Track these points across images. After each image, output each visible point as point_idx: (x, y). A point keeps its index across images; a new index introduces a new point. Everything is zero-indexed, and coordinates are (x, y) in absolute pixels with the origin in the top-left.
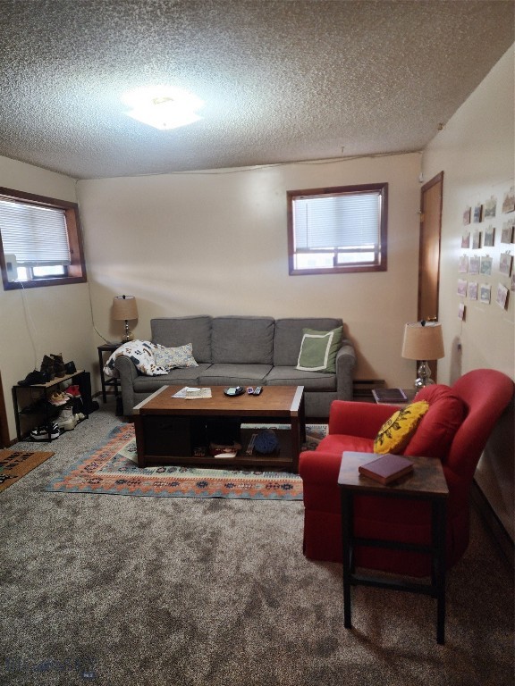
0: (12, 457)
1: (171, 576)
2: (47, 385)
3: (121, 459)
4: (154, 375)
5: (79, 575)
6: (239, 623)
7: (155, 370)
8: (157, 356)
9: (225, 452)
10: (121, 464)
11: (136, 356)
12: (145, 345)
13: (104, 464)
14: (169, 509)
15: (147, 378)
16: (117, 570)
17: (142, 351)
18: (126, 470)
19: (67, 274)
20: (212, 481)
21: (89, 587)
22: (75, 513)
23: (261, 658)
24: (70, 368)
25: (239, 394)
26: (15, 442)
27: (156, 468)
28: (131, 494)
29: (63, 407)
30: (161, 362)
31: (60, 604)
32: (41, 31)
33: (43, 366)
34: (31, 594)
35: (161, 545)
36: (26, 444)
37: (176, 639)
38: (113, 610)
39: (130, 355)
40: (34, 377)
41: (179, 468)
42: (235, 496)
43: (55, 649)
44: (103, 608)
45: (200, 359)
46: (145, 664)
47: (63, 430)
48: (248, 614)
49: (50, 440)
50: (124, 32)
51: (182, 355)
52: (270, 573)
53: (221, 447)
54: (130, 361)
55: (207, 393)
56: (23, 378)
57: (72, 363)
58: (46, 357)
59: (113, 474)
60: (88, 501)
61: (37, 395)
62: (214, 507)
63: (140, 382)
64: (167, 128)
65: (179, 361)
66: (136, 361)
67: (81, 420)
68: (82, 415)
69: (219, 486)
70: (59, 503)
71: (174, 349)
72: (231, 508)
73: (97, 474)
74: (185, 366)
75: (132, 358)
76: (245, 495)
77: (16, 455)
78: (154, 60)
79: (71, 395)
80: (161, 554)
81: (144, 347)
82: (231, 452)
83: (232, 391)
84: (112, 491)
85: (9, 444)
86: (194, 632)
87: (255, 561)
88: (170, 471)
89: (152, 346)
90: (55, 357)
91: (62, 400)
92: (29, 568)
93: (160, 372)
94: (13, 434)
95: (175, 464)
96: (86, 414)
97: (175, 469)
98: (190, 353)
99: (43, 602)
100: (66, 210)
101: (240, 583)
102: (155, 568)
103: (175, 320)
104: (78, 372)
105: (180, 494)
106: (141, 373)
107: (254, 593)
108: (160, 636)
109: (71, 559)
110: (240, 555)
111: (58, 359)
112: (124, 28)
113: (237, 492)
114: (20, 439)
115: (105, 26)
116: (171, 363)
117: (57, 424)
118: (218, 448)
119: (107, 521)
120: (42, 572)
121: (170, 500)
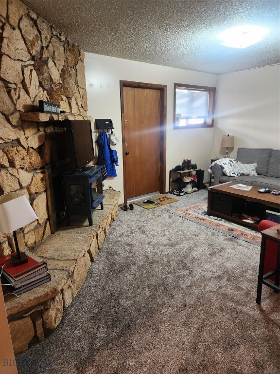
0: (163, 198)
1: (194, 254)
2: (182, 172)
3: (202, 210)
4: (230, 176)
5: (164, 240)
6: (210, 279)
7: (231, 173)
8: (235, 167)
9: (248, 219)
10: (201, 212)
11: (223, 165)
12: (230, 161)
13: (194, 209)
14: (210, 233)
15: (226, 177)
16: (177, 244)
17: (227, 163)
18: (202, 214)
19: (205, 123)
20: (236, 230)
21: (165, 245)
22: (174, 222)
23: (210, 292)
24: (194, 167)
25: (266, 192)
26: (167, 193)
27: (214, 217)
28: (198, 223)
29: (188, 183)
30: (236, 171)
31: (154, 246)
32: (177, 20)
33: (183, 164)
34: (148, 239)
35: (197, 244)
36: (171, 195)
37: (183, 272)
38: (168, 255)
39: (220, 164)
40: (178, 168)
41: (224, 220)
42: (244, 239)
43: (146, 256)
44: (166, 253)
45: (260, 173)
46: (169, 273)
47: (186, 193)
48: (216, 278)
49: (179, 195)
50: (209, 12)
51: (250, 169)
52: (237, 271)
53: (247, 216)
54: (220, 167)
55: (249, 188)
56: (174, 168)
57: (196, 165)
58: (184, 160)
59: (196, 214)
60: (181, 220)
61: (179, 176)
62: (229, 240)
63: (223, 178)
64: (242, 48)
65: (246, 171)
66: (222, 168)
67: (195, 191)
68: (196, 189)
69: (238, 233)
70: (170, 217)
71: (245, 165)
72: (237, 243)
73: (190, 212)
74: (249, 175)
75: (221, 166)
76: (248, 240)
77: (166, 197)
78: (228, 18)
79: (192, 179)
80: (196, 245)
81: (230, 162)
82: (252, 220)
83: (263, 190)
84: (191, 219)
85: (165, 193)
86: (191, 273)
87: (233, 265)
88: (219, 220)
89: (235, 162)
90: (188, 161)
91: (188, 180)
92: (151, 232)
93: (234, 175)
94: (167, 190)
95: (223, 218)
96: (199, 189)
97: (222, 220)
98: (254, 168)
99: (149, 243)
100: (210, 91)
101: (220, 268)
102: (191, 249)
103: (251, 149)
104: (198, 169)
105: (218, 230)
106: (224, 174)
107: (224, 273)
108: (178, 269)
109: (164, 235)
110: (228, 260)
111: (189, 162)
112: (208, 10)
113: (245, 238)
114: (170, 192)
115: (200, 12)
116: (242, 172)
117: (184, 190)
118: (245, 216)
119: (183, 229)
120: (153, 235)
121: (212, 231)
